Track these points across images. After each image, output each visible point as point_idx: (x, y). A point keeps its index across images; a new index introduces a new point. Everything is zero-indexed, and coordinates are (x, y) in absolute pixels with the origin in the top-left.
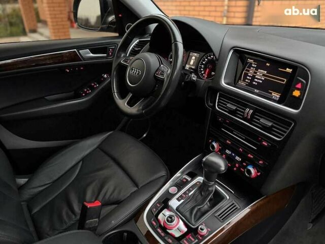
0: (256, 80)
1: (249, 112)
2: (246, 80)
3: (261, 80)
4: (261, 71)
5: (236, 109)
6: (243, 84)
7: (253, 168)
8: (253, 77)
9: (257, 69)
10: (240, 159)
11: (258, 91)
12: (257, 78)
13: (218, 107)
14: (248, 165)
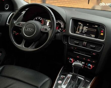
0: (84, 31)
1: (85, 43)
2: (80, 31)
3: (86, 30)
4: (85, 27)
5: (79, 43)
6: (78, 33)
7: (91, 65)
8: (82, 30)
9: (83, 26)
10: (84, 63)
11: (85, 35)
12: (84, 30)
13: (70, 43)
14: (88, 64)
